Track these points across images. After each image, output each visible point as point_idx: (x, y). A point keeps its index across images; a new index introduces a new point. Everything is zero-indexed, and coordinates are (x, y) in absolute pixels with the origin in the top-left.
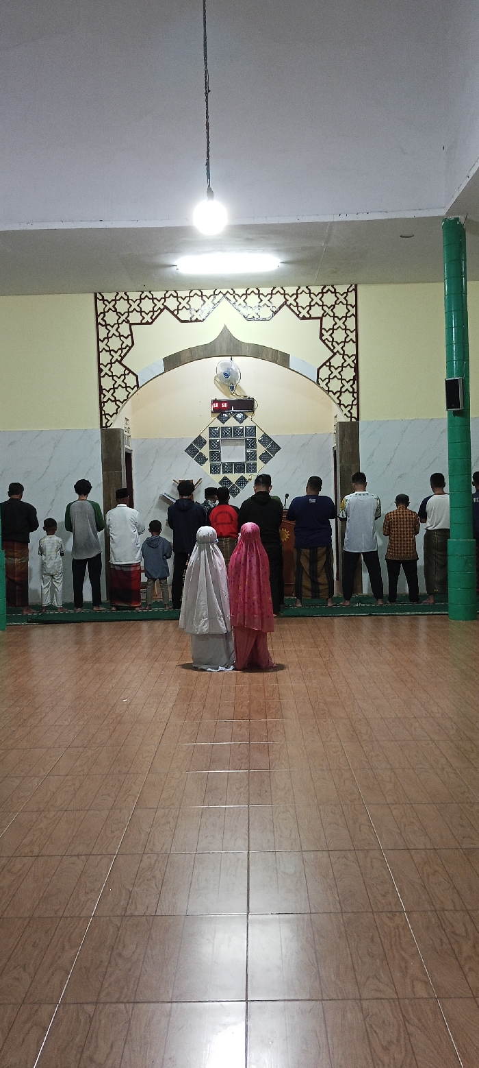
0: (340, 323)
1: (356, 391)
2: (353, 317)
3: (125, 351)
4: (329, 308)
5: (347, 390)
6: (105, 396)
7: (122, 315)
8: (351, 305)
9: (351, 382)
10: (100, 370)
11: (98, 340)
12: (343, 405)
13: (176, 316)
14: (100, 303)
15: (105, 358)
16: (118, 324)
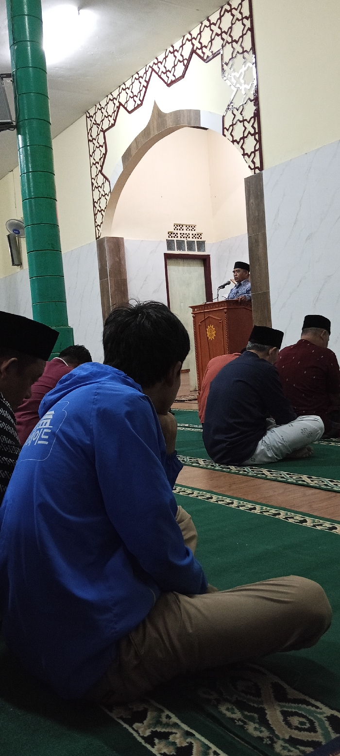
0: (237, 47)
1: (257, 131)
2: (249, 31)
3: (102, 160)
4: (226, 33)
5: (249, 133)
6: (96, 208)
7: (99, 125)
8: (247, 18)
9: (253, 120)
10: (93, 184)
11: (90, 155)
12: (247, 154)
13: (126, 109)
14: (89, 120)
15: (95, 171)
16: (98, 135)
